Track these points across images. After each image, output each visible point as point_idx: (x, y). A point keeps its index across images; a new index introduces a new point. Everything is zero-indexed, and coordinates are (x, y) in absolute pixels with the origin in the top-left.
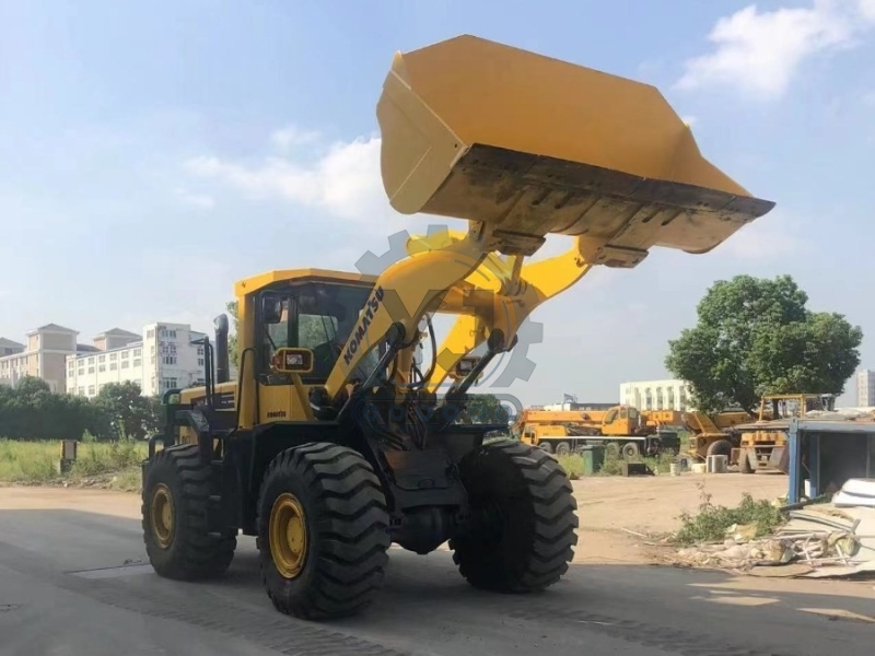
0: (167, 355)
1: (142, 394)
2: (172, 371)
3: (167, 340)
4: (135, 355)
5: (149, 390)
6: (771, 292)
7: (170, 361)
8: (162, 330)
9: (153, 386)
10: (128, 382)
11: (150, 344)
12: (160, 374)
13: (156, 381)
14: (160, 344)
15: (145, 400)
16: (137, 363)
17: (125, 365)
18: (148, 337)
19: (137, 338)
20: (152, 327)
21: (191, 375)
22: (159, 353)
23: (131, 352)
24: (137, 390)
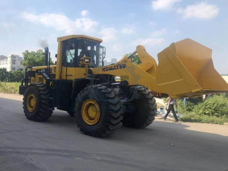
0: (13, 62)
1: (7, 71)
2: (14, 66)
3: (13, 59)
4: (6, 62)
5: (9, 70)
6: (137, 57)
7: (14, 63)
8: (12, 56)
9: (10, 69)
10: (4, 68)
11: (9, 59)
12: (11, 66)
13: (10, 68)
14: (12, 59)
15: (8, 72)
16: (6, 64)
17: (3, 64)
18: (9, 57)
19: (7, 58)
20: (10, 55)
21: (19, 67)
22: (12, 62)
23: (5, 61)
24: (6, 70)
